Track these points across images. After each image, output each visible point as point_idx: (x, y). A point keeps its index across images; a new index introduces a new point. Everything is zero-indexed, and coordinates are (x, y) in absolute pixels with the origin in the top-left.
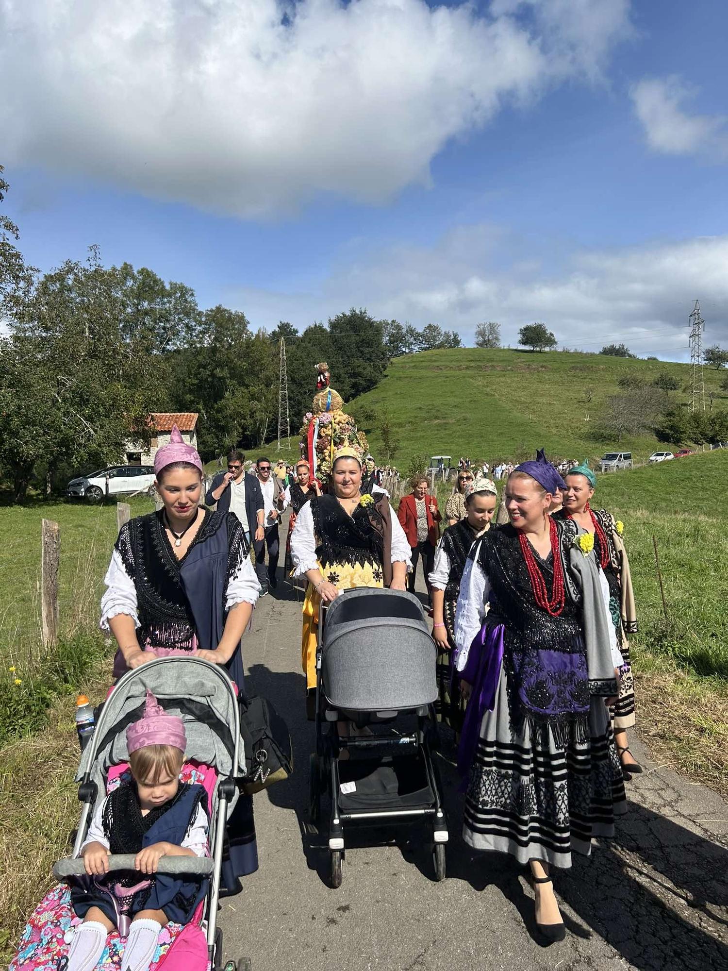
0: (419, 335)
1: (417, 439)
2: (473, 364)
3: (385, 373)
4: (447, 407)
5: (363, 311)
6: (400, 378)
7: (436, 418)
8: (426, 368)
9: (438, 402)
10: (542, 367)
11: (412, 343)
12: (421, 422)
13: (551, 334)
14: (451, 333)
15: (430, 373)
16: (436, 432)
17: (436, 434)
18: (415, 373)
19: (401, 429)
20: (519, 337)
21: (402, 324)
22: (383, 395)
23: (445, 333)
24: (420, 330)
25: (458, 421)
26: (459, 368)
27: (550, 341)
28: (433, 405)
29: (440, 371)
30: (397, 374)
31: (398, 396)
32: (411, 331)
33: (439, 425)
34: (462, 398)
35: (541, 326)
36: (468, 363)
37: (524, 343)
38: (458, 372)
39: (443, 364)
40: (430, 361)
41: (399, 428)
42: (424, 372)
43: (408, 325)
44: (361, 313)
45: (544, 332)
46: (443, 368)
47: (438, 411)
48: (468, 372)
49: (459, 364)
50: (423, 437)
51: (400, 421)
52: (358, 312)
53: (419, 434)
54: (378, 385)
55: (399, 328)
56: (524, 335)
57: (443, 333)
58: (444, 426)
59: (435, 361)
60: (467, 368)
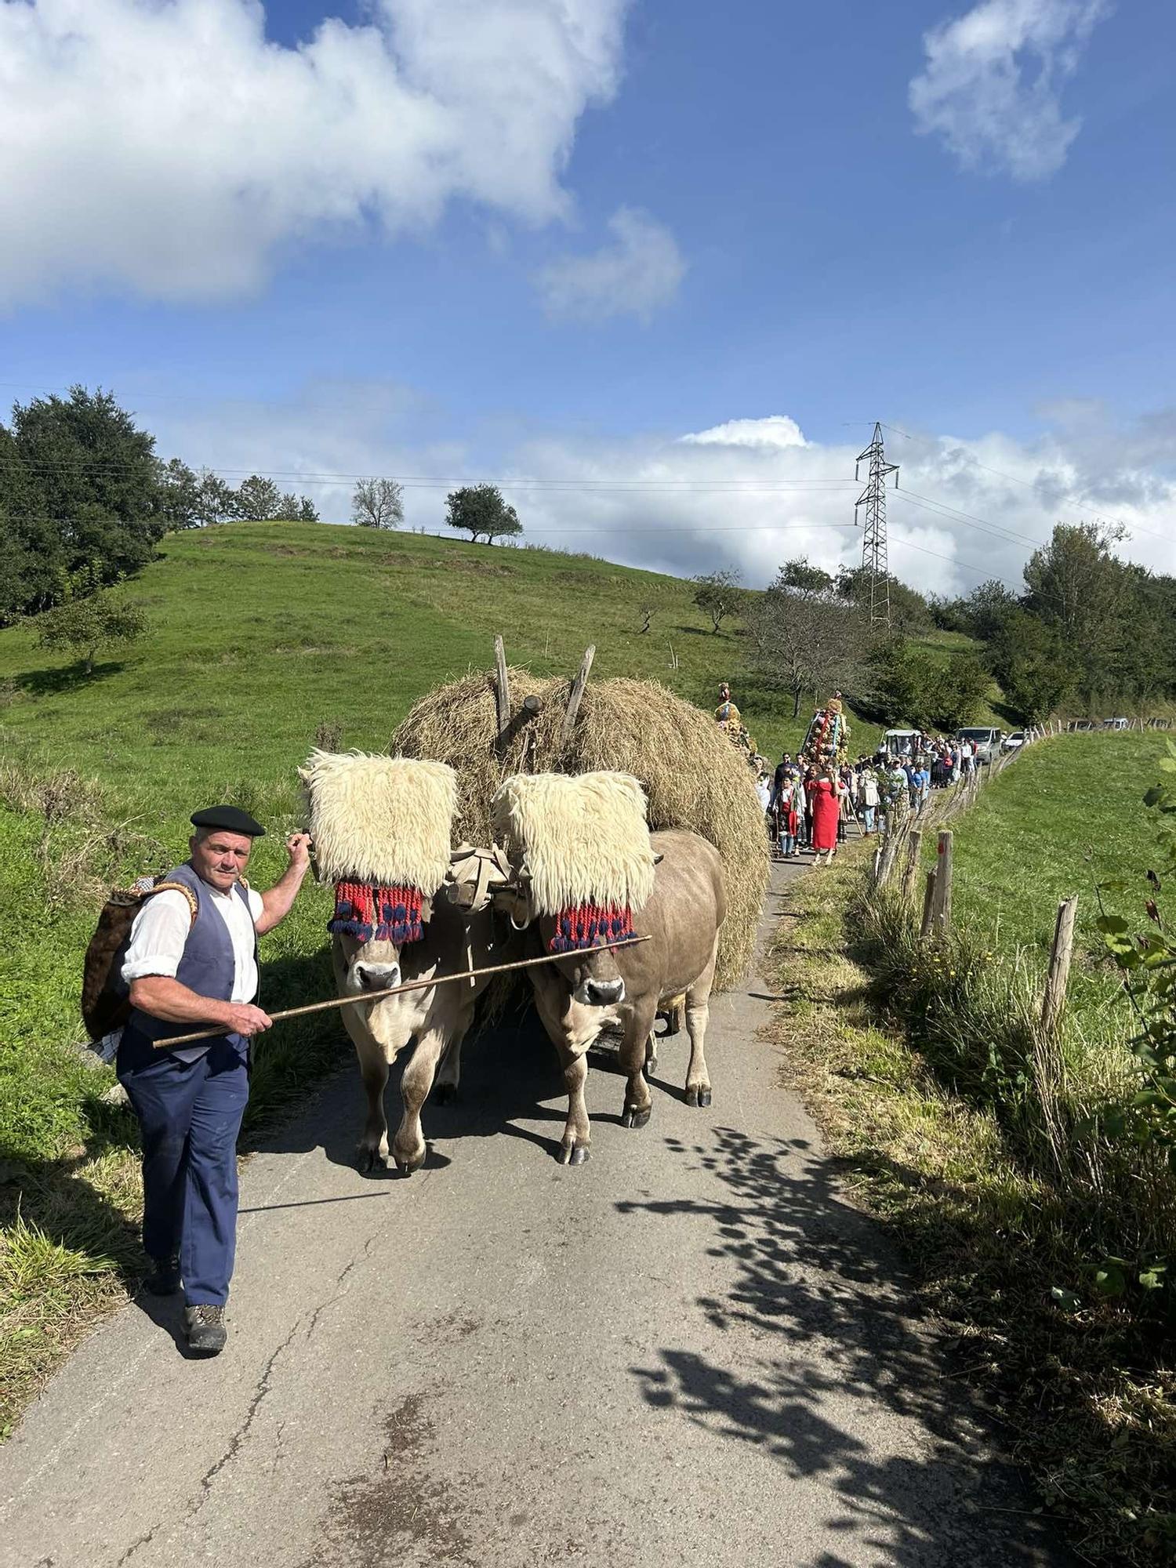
0: (229, 495)
1: (262, 691)
2: (361, 549)
3: (159, 548)
4: (326, 622)
5: (105, 396)
6: (195, 562)
7: (306, 642)
8: (254, 547)
9: (300, 610)
10: (503, 568)
11: (214, 510)
12: (265, 650)
13: (512, 511)
14: (298, 499)
15: (266, 558)
16: (314, 676)
17: (314, 681)
18: (232, 555)
19: (210, 665)
20: (447, 511)
21: (195, 469)
22: (154, 591)
23: (286, 499)
24: (235, 486)
25: (366, 652)
26: (331, 553)
27: (510, 524)
28: (289, 615)
29: (290, 557)
30: (188, 554)
31: (195, 596)
32: (213, 486)
33: (317, 660)
34: (358, 607)
35: (491, 491)
36: (351, 548)
37: (457, 523)
38: (330, 562)
39: (294, 542)
40: (265, 535)
41: (204, 662)
42: (253, 556)
43: (207, 474)
44: (100, 399)
45: (499, 503)
46: (294, 550)
47: (307, 628)
48: (353, 563)
49: (330, 547)
50: (279, 686)
51: (206, 645)
52: (91, 395)
53: (265, 679)
54: (140, 573)
55: (188, 478)
56: (456, 507)
57: (281, 497)
58: (332, 664)
59: (276, 537)
60: (350, 555)
